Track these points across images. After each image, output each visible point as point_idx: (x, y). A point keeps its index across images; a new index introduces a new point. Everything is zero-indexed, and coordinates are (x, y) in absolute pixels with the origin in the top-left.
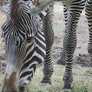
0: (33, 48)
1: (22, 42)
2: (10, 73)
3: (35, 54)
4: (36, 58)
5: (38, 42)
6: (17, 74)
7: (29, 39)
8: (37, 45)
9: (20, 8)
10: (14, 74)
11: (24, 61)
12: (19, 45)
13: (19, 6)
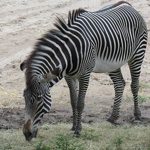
0: (42, 104)
1: (34, 101)
2: (27, 120)
3: (44, 108)
4: (44, 111)
5: (45, 100)
6: (32, 121)
7: (39, 99)
8: (45, 102)
9: (33, 79)
10: (29, 120)
11: (36, 113)
12: (32, 102)
13: (33, 77)
